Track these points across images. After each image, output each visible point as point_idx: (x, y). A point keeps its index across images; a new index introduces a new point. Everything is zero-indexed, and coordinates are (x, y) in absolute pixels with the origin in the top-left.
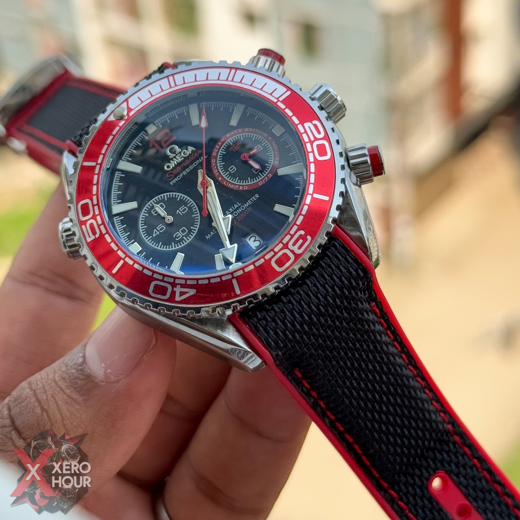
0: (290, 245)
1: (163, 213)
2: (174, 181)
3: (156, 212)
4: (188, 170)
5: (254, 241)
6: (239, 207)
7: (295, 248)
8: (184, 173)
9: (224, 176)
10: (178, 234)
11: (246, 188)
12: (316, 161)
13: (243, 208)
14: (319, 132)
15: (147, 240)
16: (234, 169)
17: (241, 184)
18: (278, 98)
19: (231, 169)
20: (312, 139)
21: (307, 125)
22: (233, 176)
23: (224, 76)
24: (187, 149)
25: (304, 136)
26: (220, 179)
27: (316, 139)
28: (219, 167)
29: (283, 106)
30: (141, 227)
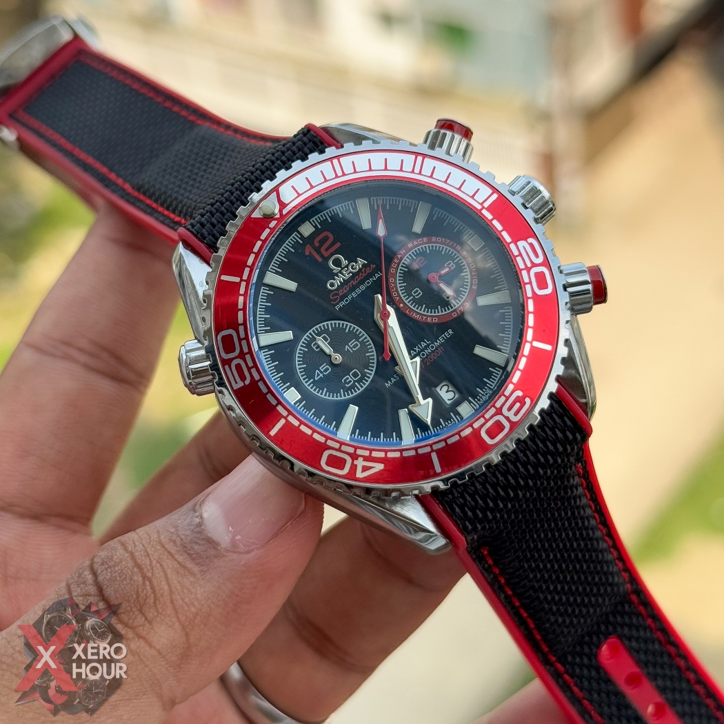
0: (505, 411)
1: (328, 350)
2: (341, 305)
3: (318, 347)
4: (358, 291)
5: (447, 392)
6: (428, 346)
7: (511, 415)
8: (354, 295)
9: (406, 302)
10: (348, 378)
11: (436, 320)
12: (535, 297)
13: (432, 347)
14: (537, 256)
15: (307, 385)
16: (420, 293)
17: (429, 314)
18: (482, 204)
19: (415, 293)
20: (529, 265)
21: (521, 244)
22: (418, 302)
23: (408, 167)
24: (356, 262)
25: (519, 259)
26: (402, 305)
27: (534, 265)
28: (399, 289)
29: (489, 216)
30: (299, 366)
